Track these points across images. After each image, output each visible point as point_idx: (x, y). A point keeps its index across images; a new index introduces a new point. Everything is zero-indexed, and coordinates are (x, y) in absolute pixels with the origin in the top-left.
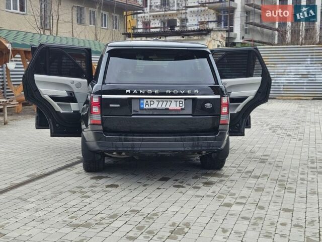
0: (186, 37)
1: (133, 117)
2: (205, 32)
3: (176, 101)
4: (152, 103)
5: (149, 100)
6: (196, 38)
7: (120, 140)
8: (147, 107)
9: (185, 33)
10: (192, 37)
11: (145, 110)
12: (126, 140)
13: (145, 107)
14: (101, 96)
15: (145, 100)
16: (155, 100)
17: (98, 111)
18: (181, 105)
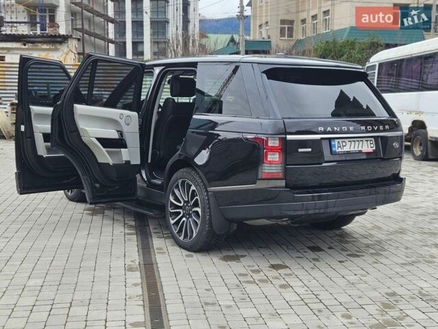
0: (30, 44)
1: (324, 164)
2: (59, 39)
3: (367, 141)
4: (344, 144)
5: (340, 141)
6: (45, 46)
7: (313, 198)
8: (340, 150)
9: (29, 39)
10: (39, 45)
11: (339, 154)
12: (320, 198)
13: (337, 151)
14: (286, 138)
15: (337, 141)
16: (346, 140)
17: (277, 160)
18: (372, 145)
